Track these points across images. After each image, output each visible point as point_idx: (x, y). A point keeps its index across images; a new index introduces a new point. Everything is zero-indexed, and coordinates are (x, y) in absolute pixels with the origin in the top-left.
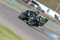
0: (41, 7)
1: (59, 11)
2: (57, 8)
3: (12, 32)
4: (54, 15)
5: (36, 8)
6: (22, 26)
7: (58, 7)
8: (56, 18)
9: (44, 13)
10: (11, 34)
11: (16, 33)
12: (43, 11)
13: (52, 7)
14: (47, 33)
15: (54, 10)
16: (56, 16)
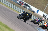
0: (32, 8)
3: (9, 28)
5: (28, 9)
6: (17, 23)
7: (45, 8)
9: (35, 13)
10: (8, 29)
11: (12, 29)
13: (41, 8)
16: (44, 15)
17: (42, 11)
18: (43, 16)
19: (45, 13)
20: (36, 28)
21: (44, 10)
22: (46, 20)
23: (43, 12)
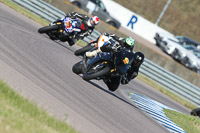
0: (108, 10)
1: (169, 21)
2: (162, 13)
4: (154, 35)
5: (90, 13)
6: (45, 74)
8: (158, 45)
9: (120, 30)
10: (9, 100)
12: (115, 24)
13: (145, 9)
14: (129, 95)
15: (152, 18)
16: (158, 38)
17: (149, 19)
18: (154, 42)
19: (163, 27)
20: (125, 95)
21: (161, 16)
22: (167, 59)
23: (154, 23)
